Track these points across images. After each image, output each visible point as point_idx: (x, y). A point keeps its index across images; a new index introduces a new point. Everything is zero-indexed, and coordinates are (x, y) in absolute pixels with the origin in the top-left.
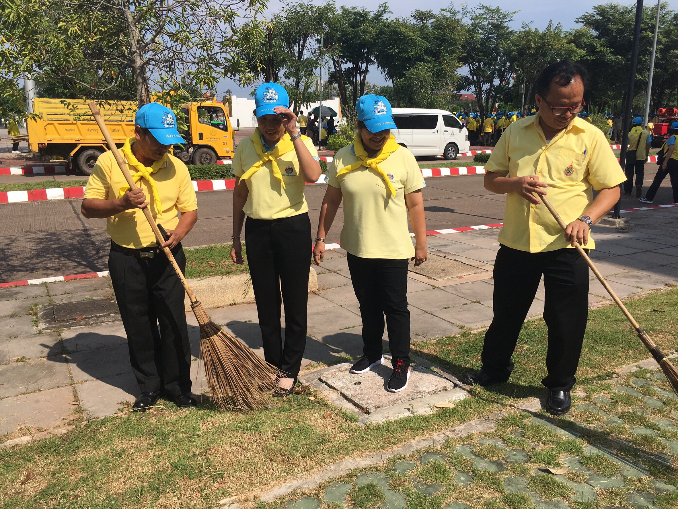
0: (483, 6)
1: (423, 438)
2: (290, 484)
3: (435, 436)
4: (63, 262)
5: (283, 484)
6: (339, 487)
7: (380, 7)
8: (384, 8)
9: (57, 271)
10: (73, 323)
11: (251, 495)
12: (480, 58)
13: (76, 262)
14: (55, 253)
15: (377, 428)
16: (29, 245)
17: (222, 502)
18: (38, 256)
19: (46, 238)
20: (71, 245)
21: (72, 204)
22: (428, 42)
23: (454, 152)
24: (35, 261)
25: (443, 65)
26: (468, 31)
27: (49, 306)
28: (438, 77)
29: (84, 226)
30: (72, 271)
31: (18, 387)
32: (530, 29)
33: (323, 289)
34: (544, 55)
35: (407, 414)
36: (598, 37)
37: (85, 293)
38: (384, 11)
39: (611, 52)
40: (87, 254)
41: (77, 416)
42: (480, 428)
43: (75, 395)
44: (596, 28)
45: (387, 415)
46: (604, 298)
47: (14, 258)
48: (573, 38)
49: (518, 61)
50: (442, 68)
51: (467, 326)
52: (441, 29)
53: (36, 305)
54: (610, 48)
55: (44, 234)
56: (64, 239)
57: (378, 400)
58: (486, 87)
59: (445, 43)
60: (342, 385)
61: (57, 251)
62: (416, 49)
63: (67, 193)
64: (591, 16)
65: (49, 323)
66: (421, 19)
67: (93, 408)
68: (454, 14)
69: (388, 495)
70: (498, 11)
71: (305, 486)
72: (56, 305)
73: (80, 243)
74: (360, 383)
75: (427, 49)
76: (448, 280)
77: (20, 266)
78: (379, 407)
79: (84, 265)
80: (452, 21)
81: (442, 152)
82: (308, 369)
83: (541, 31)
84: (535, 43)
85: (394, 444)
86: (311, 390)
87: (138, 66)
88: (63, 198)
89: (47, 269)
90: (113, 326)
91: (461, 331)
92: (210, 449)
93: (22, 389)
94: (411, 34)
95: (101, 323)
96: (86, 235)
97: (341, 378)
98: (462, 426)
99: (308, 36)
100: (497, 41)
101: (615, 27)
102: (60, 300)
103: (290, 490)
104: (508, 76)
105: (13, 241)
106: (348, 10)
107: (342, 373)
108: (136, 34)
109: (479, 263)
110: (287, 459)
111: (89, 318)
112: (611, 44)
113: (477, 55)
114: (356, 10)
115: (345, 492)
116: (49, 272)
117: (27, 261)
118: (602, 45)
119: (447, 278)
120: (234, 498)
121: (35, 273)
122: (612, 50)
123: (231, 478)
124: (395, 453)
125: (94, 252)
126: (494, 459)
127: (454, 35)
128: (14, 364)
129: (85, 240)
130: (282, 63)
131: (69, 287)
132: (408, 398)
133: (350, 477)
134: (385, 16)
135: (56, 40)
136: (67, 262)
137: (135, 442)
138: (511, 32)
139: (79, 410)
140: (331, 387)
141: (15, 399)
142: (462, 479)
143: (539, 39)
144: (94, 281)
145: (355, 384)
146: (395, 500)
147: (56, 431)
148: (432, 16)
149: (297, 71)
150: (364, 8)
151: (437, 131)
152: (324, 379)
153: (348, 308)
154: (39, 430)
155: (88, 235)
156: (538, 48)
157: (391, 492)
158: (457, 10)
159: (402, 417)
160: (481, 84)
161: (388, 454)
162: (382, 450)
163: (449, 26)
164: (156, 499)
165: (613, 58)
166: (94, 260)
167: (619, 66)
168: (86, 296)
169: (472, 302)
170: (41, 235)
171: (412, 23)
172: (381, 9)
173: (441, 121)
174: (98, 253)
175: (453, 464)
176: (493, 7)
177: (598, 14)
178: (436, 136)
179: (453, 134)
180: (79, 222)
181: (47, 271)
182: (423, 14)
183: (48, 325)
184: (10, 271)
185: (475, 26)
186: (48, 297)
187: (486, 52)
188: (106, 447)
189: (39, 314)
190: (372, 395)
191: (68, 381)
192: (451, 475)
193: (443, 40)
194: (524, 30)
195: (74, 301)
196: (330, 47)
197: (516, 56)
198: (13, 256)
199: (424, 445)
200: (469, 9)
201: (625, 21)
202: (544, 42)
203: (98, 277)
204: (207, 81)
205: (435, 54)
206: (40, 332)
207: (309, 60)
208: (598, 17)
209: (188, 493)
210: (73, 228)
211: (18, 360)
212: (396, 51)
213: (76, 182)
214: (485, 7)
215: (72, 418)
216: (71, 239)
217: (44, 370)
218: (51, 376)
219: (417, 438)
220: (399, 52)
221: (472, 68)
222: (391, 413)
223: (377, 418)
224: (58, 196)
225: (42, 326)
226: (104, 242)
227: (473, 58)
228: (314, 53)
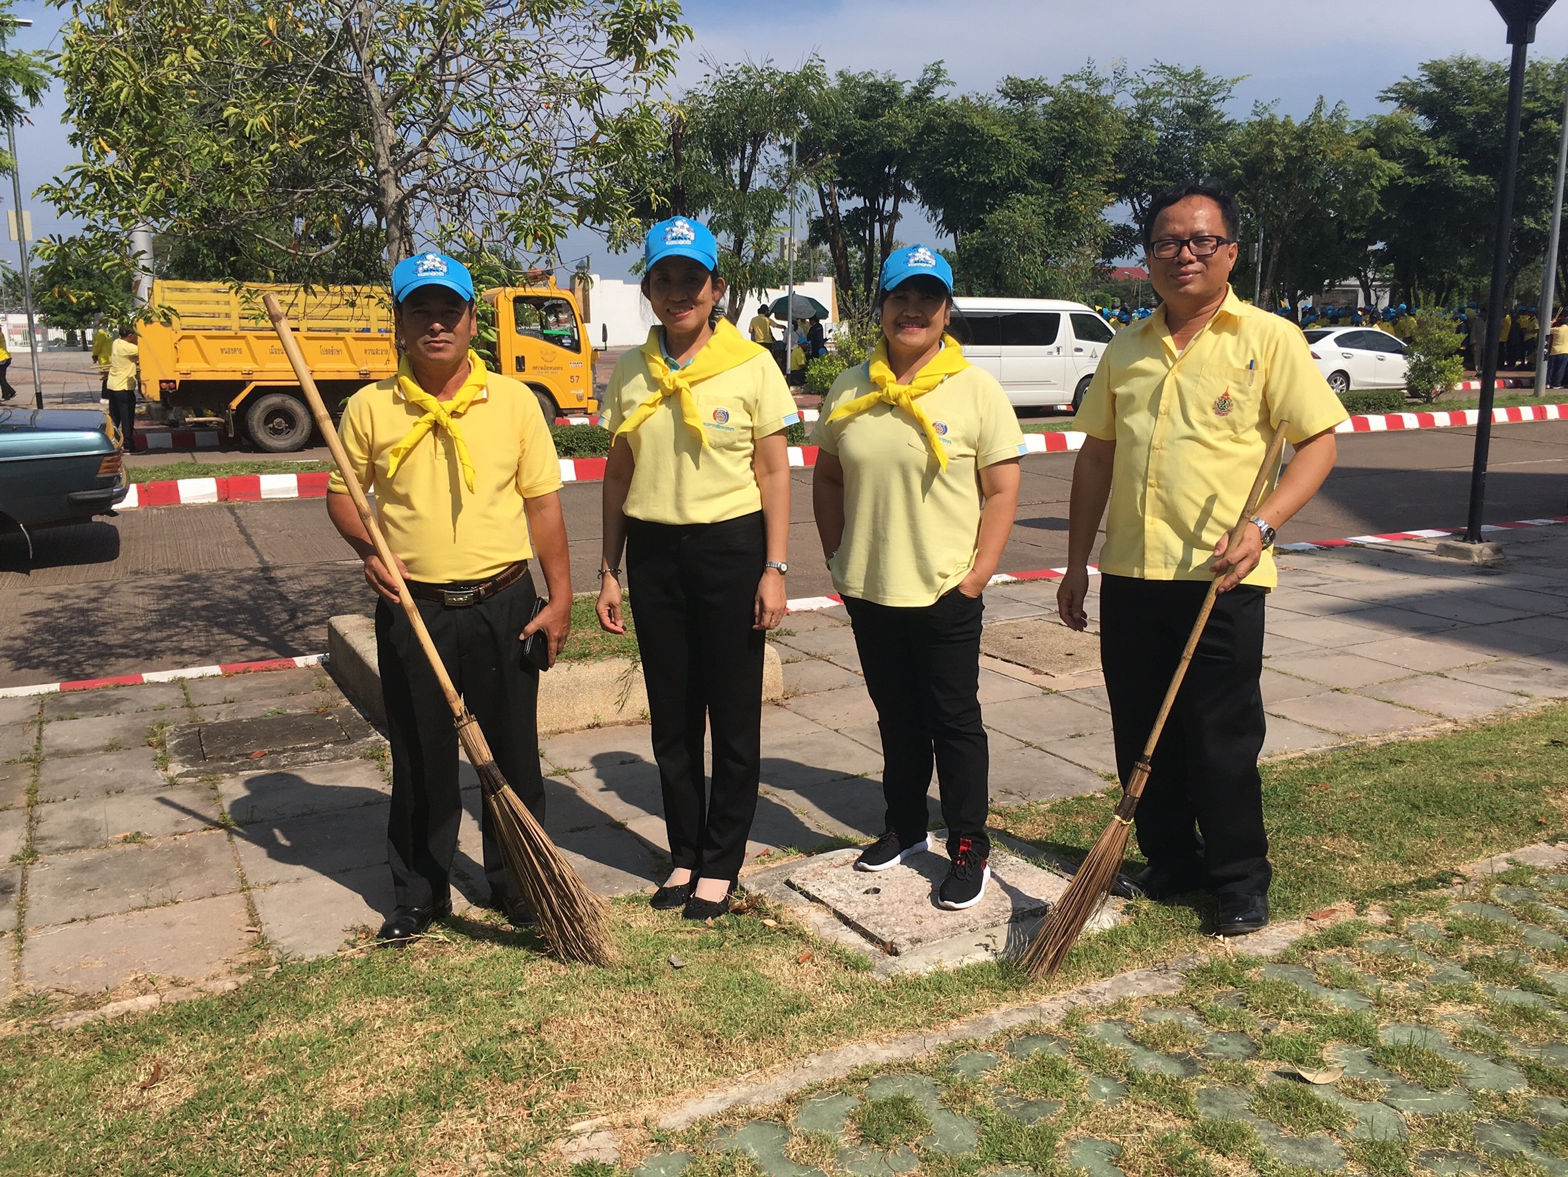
0: (1164, 67)
1: (1017, 1006)
2: (723, 1095)
3: (1045, 1002)
4: (217, 637)
5: (708, 1095)
6: (830, 1102)
7: (926, 71)
8: (936, 74)
9: (205, 656)
10: (243, 764)
11: (638, 1116)
12: (1156, 183)
13: (246, 637)
14: (199, 617)
15: (916, 984)
16: (141, 601)
17: (574, 1128)
18: (161, 624)
19: (179, 587)
20: (233, 601)
21: (233, 514)
22: (1037, 149)
24: (154, 635)
25: (1070, 199)
26: (1129, 123)
27: (189, 727)
28: (1059, 226)
29: (262, 561)
30: (237, 657)
31: (127, 894)
32: (1273, 117)
33: (794, 695)
34: (1307, 174)
35: (982, 956)
36: (1433, 134)
37: (268, 701)
38: (935, 81)
39: (1463, 167)
40: (269, 621)
41: (256, 955)
42: (1147, 987)
43: (252, 912)
44: (1428, 112)
45: (936, 958)
46: (1440, 716)
47: (108, 629)
48: (1372, 136)
49: (1247, 190)
50: (1068, 207)
52: (1066, 118)
53: (161, 726)
54: (1460, 157)
55: (173, 577)
56: (218, 588)
57: (918, 927)
59: (1075, 151)
60: (836, 894)
61: (203, 613)
62: (1008, 166)
63: (224, 489)
64: (1415, 85)
65: (192, 762)
66: (1020, 98)
67: (291, 940)
68: (1096, 84)
69: (938, 1119)
70: (1198, 76)
71: (756, 1099)
72: (206, 725)
73: (252, 598)
74: (877, 891)
75: (1034, 164)
76: (1081, 675)
77: (122, 646)
78: (920, 941)
79: (263, 644)
80: (1092, 101)
81: (1070, 396)
82: (763, 862)
83: (1297, 122)
84: (1284, 147)
85: (953, 1016)
86: (768, 905)
87: (390, 201)
88: (215, 500)
89: (183, 652)
90: (330, 770)
91: (1108, 785)
92: (547, 1022)
93: (136, 898)
94: (997, 130)
95: (304, 763)
96: (266, 579)
97: (834, 879)
98: (1107, 983)
99: (763, 139)
100: (1197, 144)
101: (1471, 109)
102: (215, 715)
103: (722, 1107)
105: (106, 592)
106: (853, 78)
107: (836, 871)
108: (390, 134)
110: (716, 1045)
111: (279, 753)
112: (1463, 149)
113: (1149, 177)
114: (871, 80)
115: (842, 1112)
116: (186, 657)
117: (138, 636)
118: (1441, 152)
119: (1077, 671)
120: (599, 1120)
121: (156, 661)
122: (1464, 162)
123: (595, 1080)
124: (955, 1036)
125: (285, 616)
126: (1176, 1050)
127: (1097, 132)
128: (119, 848)
129: (264, 591)
130: (704, 199)
131: (233, 688)
132: (985, 922)
133: (854, 1081)
134: (938, 92)
135: (216, 148)
136: (226, 636)
137: (385, 1006)
138: (1229, 124)
139: (262, 942)
140: (812, 899)
141: (122, 918)
142: (1104, 1090)
143: (1294, 139)
144: (286, 676)
145: (867, 892)
146: (954, 1132)
147: (211, 985)
148: (1045, 90)
149: (737, 217)
150: (891, 73)
151: (1058, 350)
152: (797, 882)
153: (852, 736)
154: (175, 983)
155: (272, 581)
156: (1290, 159)
157: (945, 1114)
158: (1102, 76)
159: (971, 962)
161: (939, 1038)
162: (924, 1029)
163: (1083, 112)
164: (432, 1121)
165: (1468, 180)
166: (286, 633)
167: (1483, 199)
168: (269, 707)
170: (167, 580)
171: (999, 106)
172: (928, 76)
173: (1066, 327)
174: (293, 617)
175: (1082, 1060)
176: (1187, 68)
177: (1430, 81)
178: (1056, 360)
179: (1091, 355)
180: (251, 551)
181: (182, 657)
182: (1024, 87)
183: (188, 768)
184: (100, 656)
185: (1144, 111)
186: (186, 710)
187: (1170, 169)
188: (322, 1017)
189: (170, 745)
190: (904, 916)
191: (235, 884)
192: (1079, 1081)
193: (1070, 144)
194: (1258, 119)
195: (244, 717)
196: (811, 164)
197: (1240, 176)
198: (104, 624)
199: (1020, 1020)
200: (1130, 74)
201: (1494, 96)
202: (1306, 146)
203: (295, 667)
204: (540, 233)
205: (1053, 177)
206: (172, 783)
207: (765, 192)
208: (1432, 88)
209: (501, 1109)
210: (237, 565)
211: (125, 840)
212: (964, 169)
213: (245, 466)
214: (1169, 70)
215: (245, 959)
216: (233, 588)
217: (183, 860)
218: (199, 872)
219: (1004, 1006)
220: (971, 172)
221: (1137, 207)
222: (945, 953)
223: (915, 964)
224: (204, 496)
225: (176, 768)
226: (307, 594)
227: (1140, 184)
228: (776, 176)
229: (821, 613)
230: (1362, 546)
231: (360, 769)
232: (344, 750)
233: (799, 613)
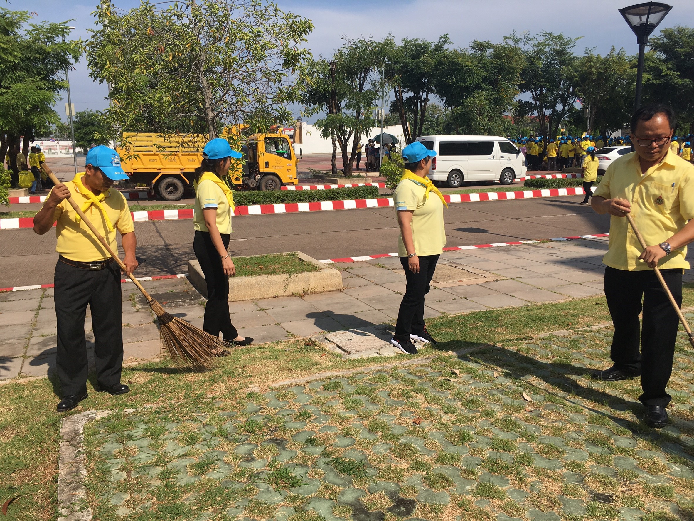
0: (546, 33)
1: (379, 365)
2: (290, 381)
3: (388, 365)
4: (150, 269)
5: (286, 381)
6: (318, 382)
7: (441, 38)
8: (445, 39)
9: (146, 275)
11: (266, 384)
12: (542, 84)
13: (160, 269)
15: (354, 361)
17: (249, 386)
20: (155, 256)
21: (154, 225)
22: (486, 71)
23: (511, 177)
25: (501, 92)
26: (529, 58)
27: (140, 295)
28: (496, 104)
29: (165, 242)
30: (157, 275)
32: (592, 55)
33: (347, 288)
34: (607, 79)
35: (376, 355)
36: (666, 61)
37: (168, 288)
38: (445, 42)
39: (678, 75)
40: (168, 264)
42: (420, 362)
44: (664, 51)
45: (362, 355)
48: (636, 63)
49: (581, 86)
50: (499, 96)
51: (448, 313)
52: (499, 58)
53: (133, 294)
54: (677, 71)
56: (149, 252)
57: (359, 348)
58: (548, 112)
59: (503, 72)
60: (338, 340)
62: (474, 78)
63: (151, 215)
64: (659, 39)
65: (144, 305)
66: (480, 49)
68: (516, 41)
69: (346, 387)
70: (560, 38)
71: (298, 382)
73: (162, 255)
74: (351, 340)
75: (485, 78)
76: (450, 283)
78: (358, 351)
79: (166, 271)
80: (510, 50)
81: (498, 176)
82: (320, 334)
83: (603, 56)
84: (597, 68)
85: (360, 367)
86: (317, 343)
87: (210, 118)
88: (147, 220)
90: (188, 308)
91: (442, 315)
93: (129, 340)
94: (469, 64)
95: (179, 306)
96: (167, 249)
97: (339, 337)
98: (409, 361)
99: (368, 70)
100: (560, 67)
101: (682, 50)
103: (289, 383)
104: (572, 102)
106: (409, 41)
107: (340, 335)
108: (209, 94)
109: (481, 272)
110: (290, 371)
111: (172, 303)
112: (678, 68)
113: (538, 81)
114: (416, 42)
115: (321, 384)
116: (139, 275)
118: (668, 69)
119: (449, 281)
120: (256, 385)
122: (678, 73)
123: (256, 377)
124: (358, 371)
125: (173, 262)
126: (419, 374)
127: (512, 64)
129: (166, 253)
130: (343, 96)
131: (156, 284)
133: (326, 379)
134: (445, 47)
135: (152, 101)
136: (153, 269)
138: (574, 58)
140: (330, 341)
142: (394, 382)
143: (601, 65)
144: (174, 280)
145: (348, 340)
146: (349, 388)
147: (153, 360)
148: (490, 46)
149: (358, 102)
150: (424, 40)
151: (493, 157)
152: (327, 337)
153: (362, 300)
154: (142, 360)
155: (169, 249)
156: (599, 73)
157: (348, 385)
158: (519, 37)
159: (372, 356)
160: (544, 109)
161: (354, 371)
162: (350, 370)
163: (506, 55)
165: (680, 81)
166: (174, 268)
167: (687, 89)
168: (168, 290)
169: (461, 298)
171: (470, 53)
172: (441, 40)
173: (497, 148)
174: (176, 262)
175: (392, 376)
176: (556, 34)
177: (665, 37)
178: (492, 161)
179: (509, 160)
180: (161, 239)
182: (481, 45)
183: (142, 307)
185: (538, 52)
187: (548, 77)
189: (136, 300)
190: (357, 345)
192: (388, 380)
193: (501, 69)
194: (587, 55)
195: (160, 292)
196: (389, 79)
197: (577, 81)
199: (380, 368)
200: (531, 37)
201: (692, 44)
202: (606, 68)
203: (177, 278)
205: (493, 83)
206: (138, 311)
207: (369, 93)
208: (665, 40)
209: (231, 382)
210: (156, 244)
212: (454, 80)
213: (158, 206)
214: (548, 34)
215: (162, 355)
216: (155, 252)
218: (148, 334)
219: (376, 365)
220: (457, 82)
221: (534, 94)
222: (365, 354)
223: (355, 357)
224: (143, 218)
225: (139, 307)
226: (181, 254)
227: (534, 84)
228: (373, 84)
229: (366, 262)
230: (585, 239)
231: (198, 308)
232: (192, 302)
233: (357, 261)
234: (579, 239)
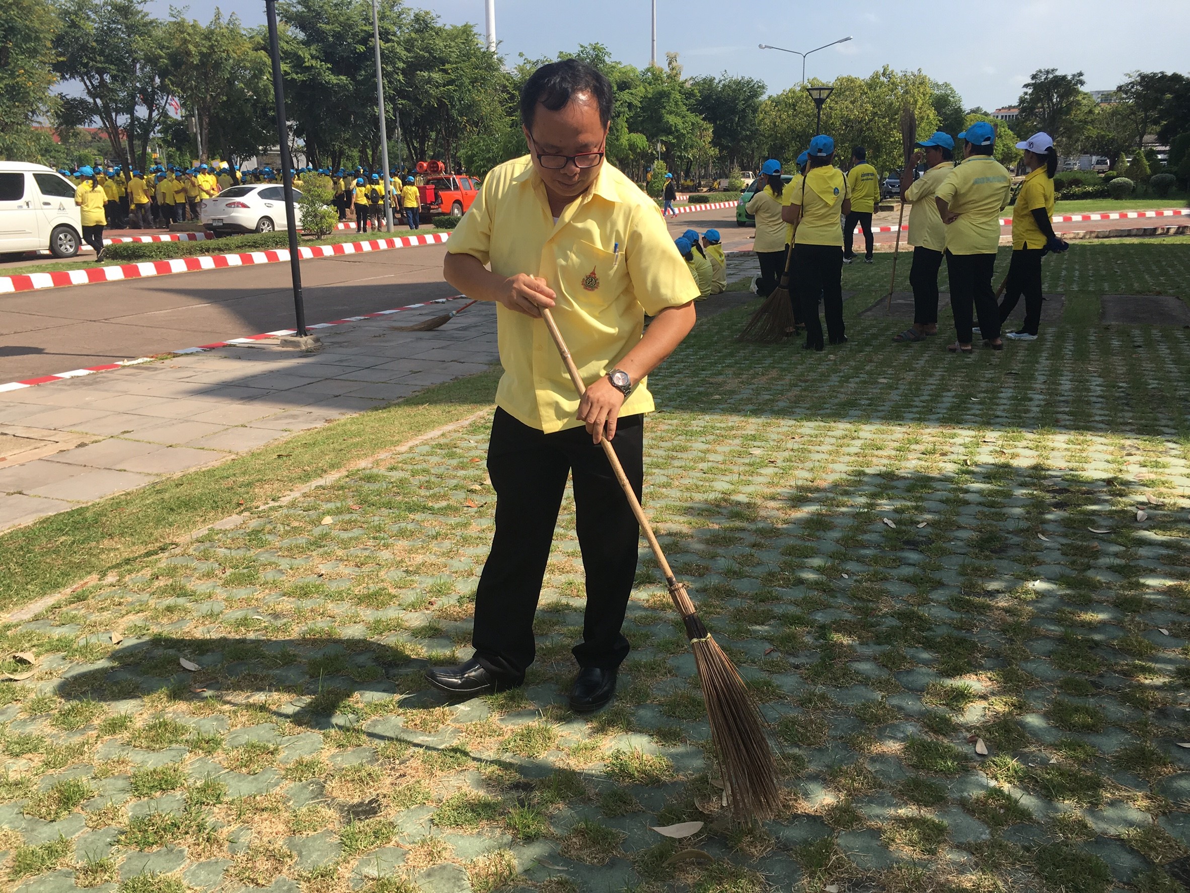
12: (99, 65)
23: (73, 243)
25: (18, 76)
26: (66, 14)
28: (12, 99)
32: (183, 21)
34: (217, 65)
36: (307, 43)
39: (328, 69)
44: (303, 28)
46: (230, 452)
48: (262, 42)
49: (174, 76)
50: (17, 83)
54: (326, 61)
58: (122, 120)
59: (15, 35)
81: (47, 242)
83: (203, 24)
84: (197, 45)
100: (129, 36)
104: (163, 102)
112: (327, 56)
113: (92, 60)
118: (313, 57)
122: (329, 65)
127: (31, 21)
138: (151, 22)
143: (202, 39)
151: (28, 204)
156: (201, 54)
160: (114, 114)
165: (333, 79)
167: (346, 93)
169: (8, 494)
173: (31, 186)
178: (27, 212)
179: (61, 208)
187: (110, 55)
193: (9, 30)
194: (173, 20)
197: (167, 65)
201: (342, 19)
202: (213, 45)
208: (300, 8)
221: (88, 83)
227: (86, 65)
230: (234, 346)
234: (225, 346)
